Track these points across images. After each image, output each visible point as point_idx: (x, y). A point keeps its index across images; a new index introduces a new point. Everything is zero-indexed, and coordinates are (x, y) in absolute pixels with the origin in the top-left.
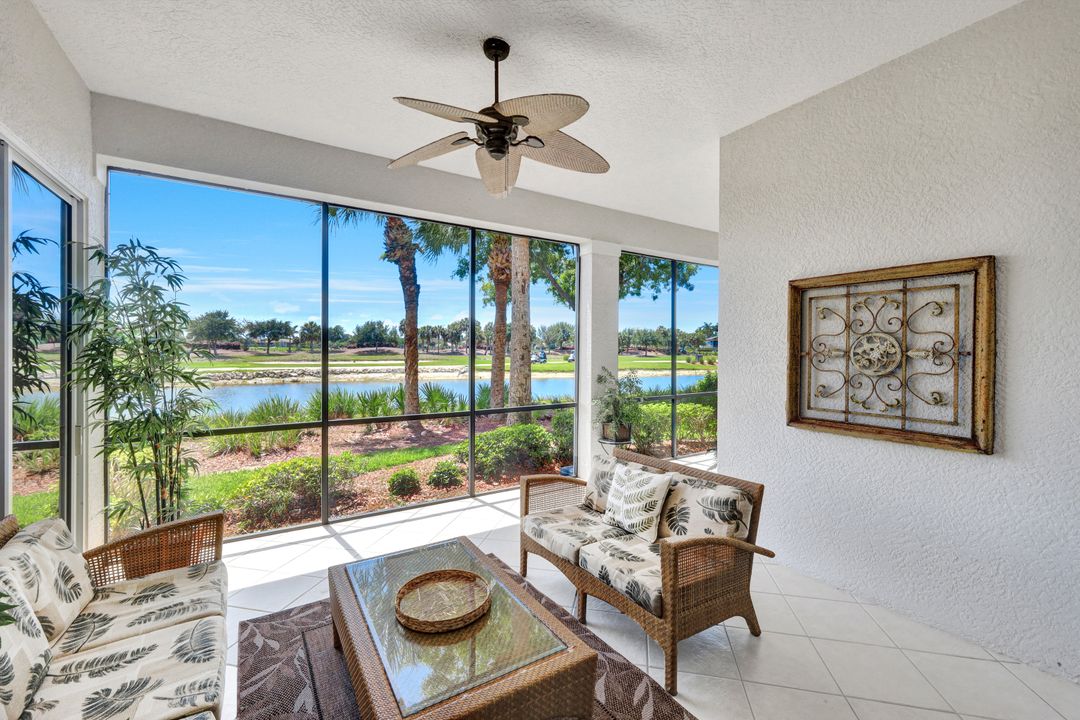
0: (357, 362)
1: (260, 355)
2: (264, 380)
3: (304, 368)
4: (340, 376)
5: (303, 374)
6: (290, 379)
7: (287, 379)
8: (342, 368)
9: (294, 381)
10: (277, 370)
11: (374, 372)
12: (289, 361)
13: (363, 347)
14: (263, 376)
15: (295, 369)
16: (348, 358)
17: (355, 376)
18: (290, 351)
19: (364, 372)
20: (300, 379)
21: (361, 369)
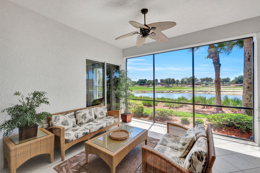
0: (234, 89)
1: (204, 86)
2: (201, 93)
3: (212, 90)
4: (224, 93)
5: (212, 91)
6: (208, 93)
7: (207, 93)
8: (225, 90)
9: (209, 93)
10: (204, 90)
11: (237, 92)
12: (211, 88)
13: (238, 84)
14: (200, 91)
15: (209, 90)
16: (231, 87)
17: (229, 93)
18: (212, 85)
19: (233, 92)
20: (210, 93)
21: (232, 91)
